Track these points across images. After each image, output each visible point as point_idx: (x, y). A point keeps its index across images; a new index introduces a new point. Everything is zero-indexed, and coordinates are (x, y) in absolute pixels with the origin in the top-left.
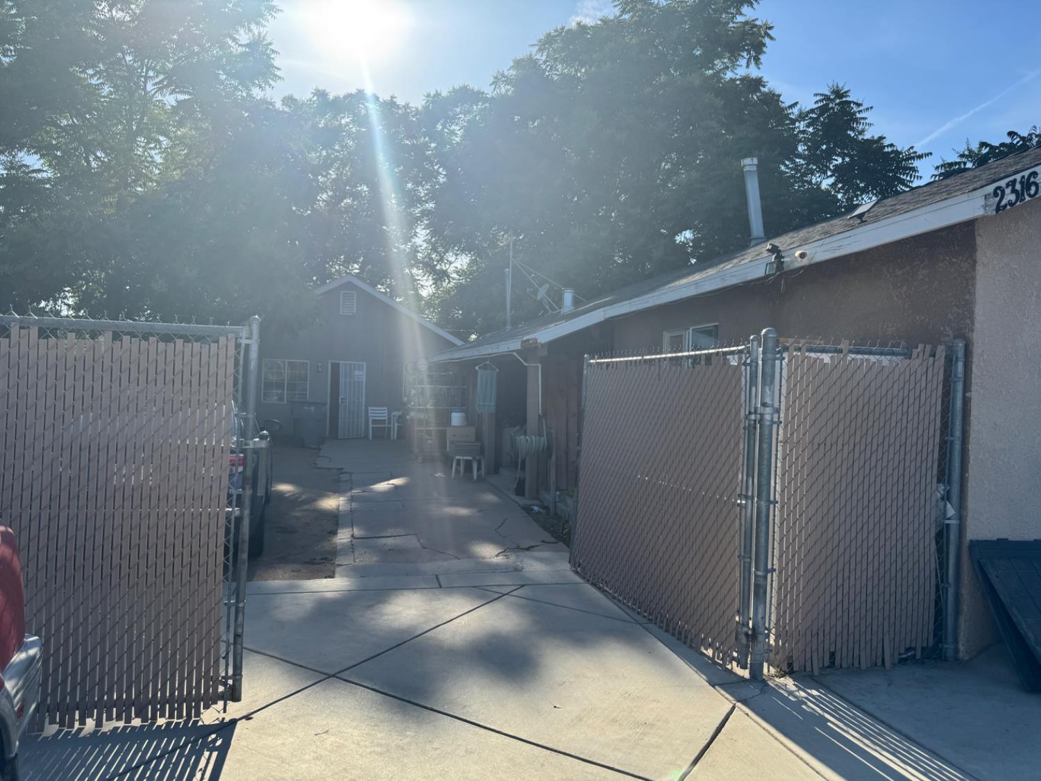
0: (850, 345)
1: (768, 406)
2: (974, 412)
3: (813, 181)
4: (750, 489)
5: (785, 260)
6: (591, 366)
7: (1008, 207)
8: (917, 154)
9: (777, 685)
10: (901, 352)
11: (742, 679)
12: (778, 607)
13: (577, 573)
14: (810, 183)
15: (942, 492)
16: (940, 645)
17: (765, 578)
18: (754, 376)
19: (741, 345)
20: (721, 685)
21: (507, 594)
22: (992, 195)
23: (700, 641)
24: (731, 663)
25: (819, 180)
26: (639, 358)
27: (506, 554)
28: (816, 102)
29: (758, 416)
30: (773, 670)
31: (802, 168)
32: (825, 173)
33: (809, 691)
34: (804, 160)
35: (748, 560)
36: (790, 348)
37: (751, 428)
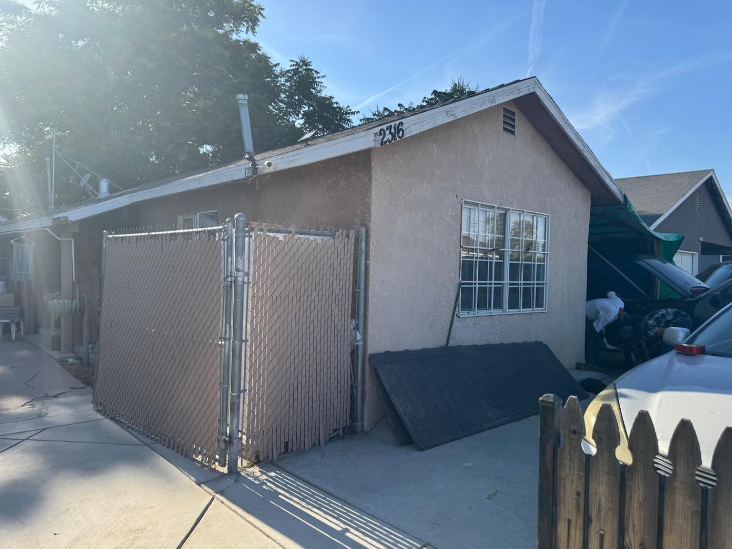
0: (296, 228)
1: (240, 271)
2: (371, 273)
3: (291, 120)
4: (228, 333)
5: (259, 167)
6: (109, 240)
7: (388, 143)
8: (352, 111)
9: (247, 474)
10: (329, 234)
11: (223, 474)
12: (248, 417)
13: (98, 411)
14: (288, 121)
15: (354, 325)
16: (354, 424)
17: (239, 397)
18: (230, 248)
19: (221, 225)
20: (205, 483)
21: (26, 439)
22: (379, 134)
23: (193, 450)
24: (215, 464)
25: (294, 119)
26: (147, 234)
27: (33, 403)
28: (291, 66)
29: (233, 279)
30: (245, 463)
31: (283, 110)
32: (297, 115)
33: (269, 474)
34: (285, 104)
35: (226, 386)
36: (255, 229)
37: (228, 288)
